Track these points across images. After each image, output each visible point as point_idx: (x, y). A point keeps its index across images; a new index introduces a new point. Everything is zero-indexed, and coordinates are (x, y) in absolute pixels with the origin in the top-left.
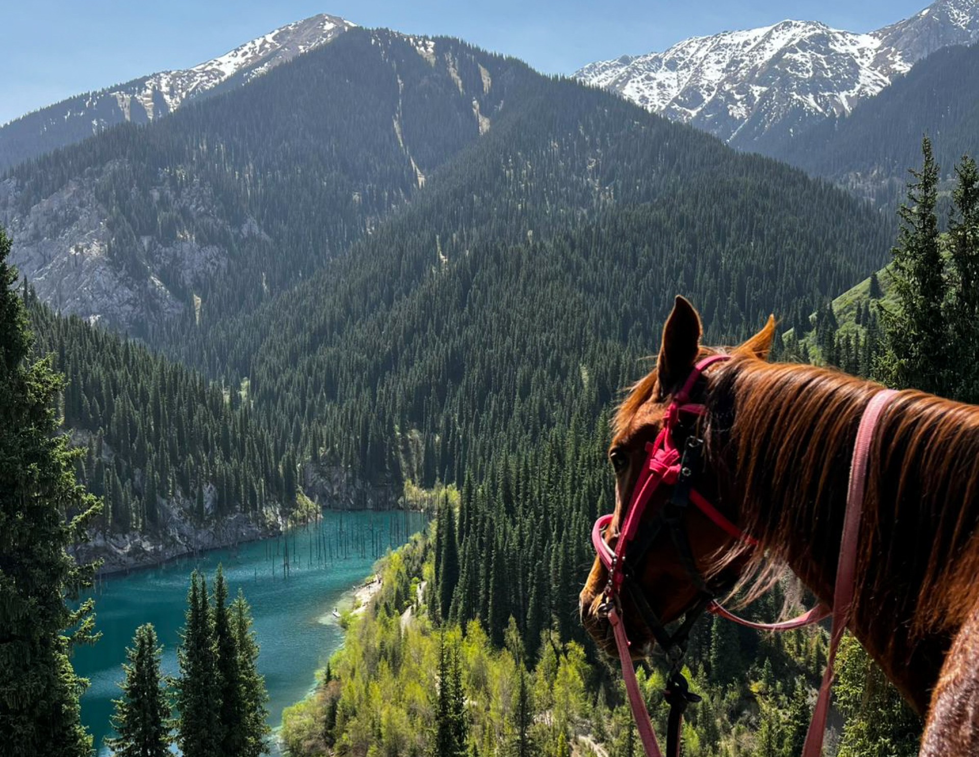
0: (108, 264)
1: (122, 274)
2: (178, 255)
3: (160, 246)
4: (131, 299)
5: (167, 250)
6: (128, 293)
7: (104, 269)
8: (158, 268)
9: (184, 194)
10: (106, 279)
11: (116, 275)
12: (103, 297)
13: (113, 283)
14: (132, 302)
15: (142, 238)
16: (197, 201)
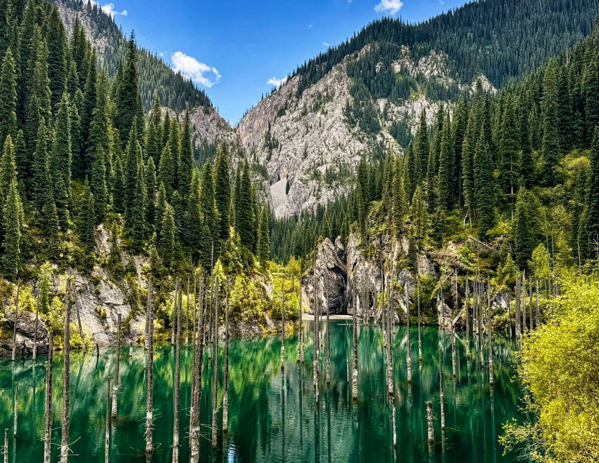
0: (345, 121)
1: (356, 129)
2: (410, 113)
3: (393, 105)
4: (361, 150)
5: (399, 108)
6: (359, 146)
7: (341, 126)
8: (389, 124)
9: (420, 63)
10: (341, 134)
11: (350, 131)
12: (336, 149)
13: (347, 137)
14: (362, 153)
15: (379, 100)
16: (432, 67)
